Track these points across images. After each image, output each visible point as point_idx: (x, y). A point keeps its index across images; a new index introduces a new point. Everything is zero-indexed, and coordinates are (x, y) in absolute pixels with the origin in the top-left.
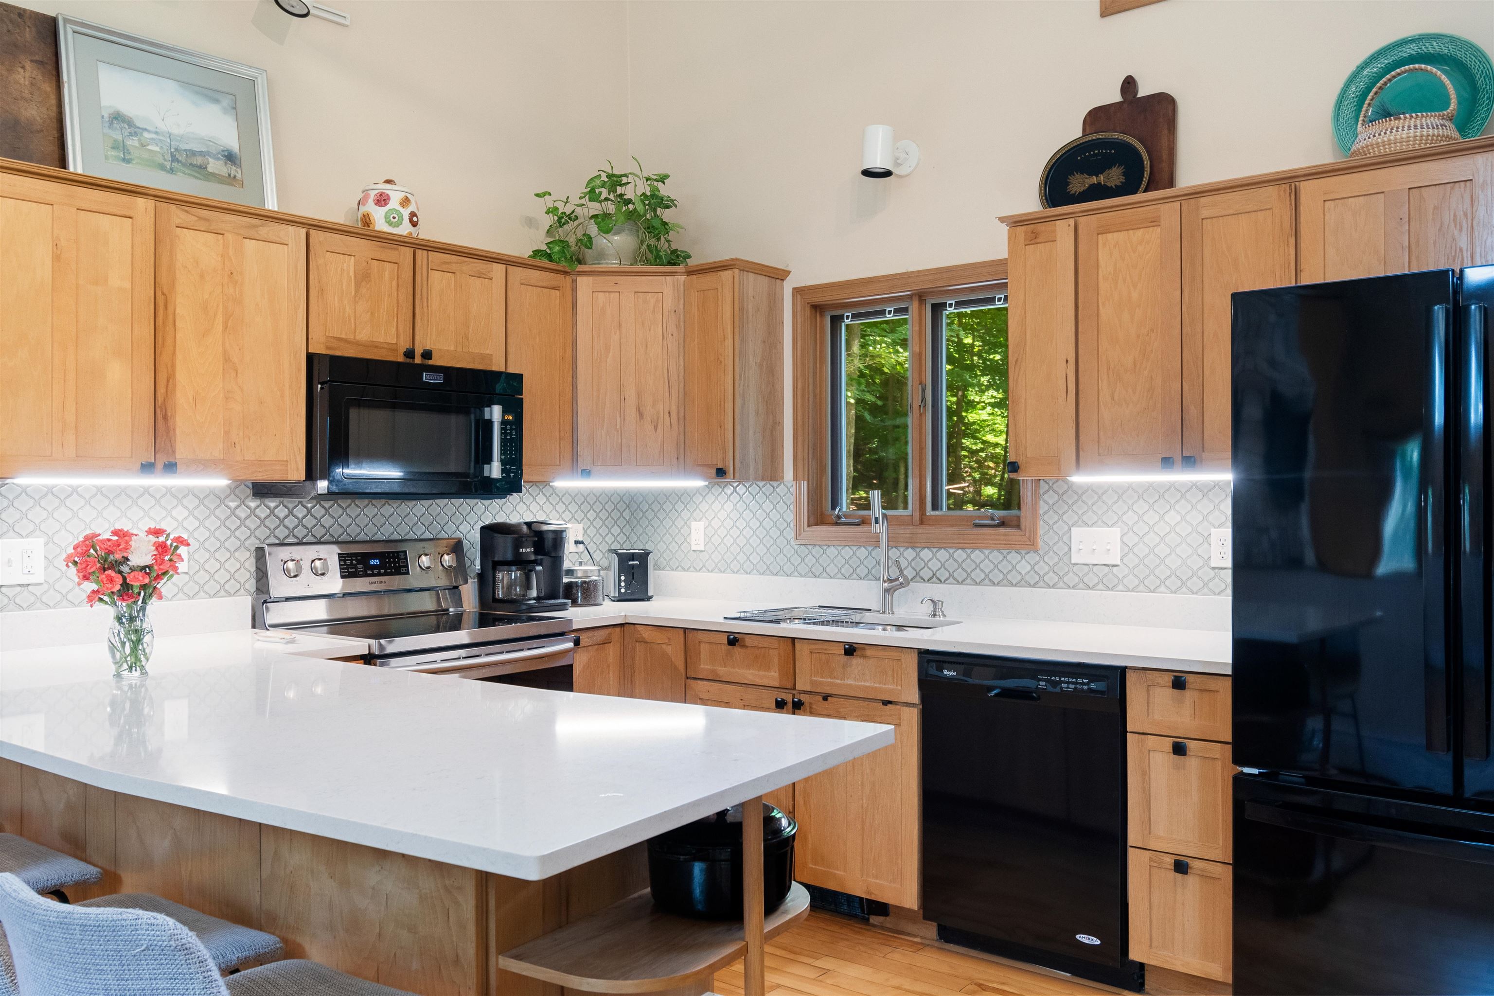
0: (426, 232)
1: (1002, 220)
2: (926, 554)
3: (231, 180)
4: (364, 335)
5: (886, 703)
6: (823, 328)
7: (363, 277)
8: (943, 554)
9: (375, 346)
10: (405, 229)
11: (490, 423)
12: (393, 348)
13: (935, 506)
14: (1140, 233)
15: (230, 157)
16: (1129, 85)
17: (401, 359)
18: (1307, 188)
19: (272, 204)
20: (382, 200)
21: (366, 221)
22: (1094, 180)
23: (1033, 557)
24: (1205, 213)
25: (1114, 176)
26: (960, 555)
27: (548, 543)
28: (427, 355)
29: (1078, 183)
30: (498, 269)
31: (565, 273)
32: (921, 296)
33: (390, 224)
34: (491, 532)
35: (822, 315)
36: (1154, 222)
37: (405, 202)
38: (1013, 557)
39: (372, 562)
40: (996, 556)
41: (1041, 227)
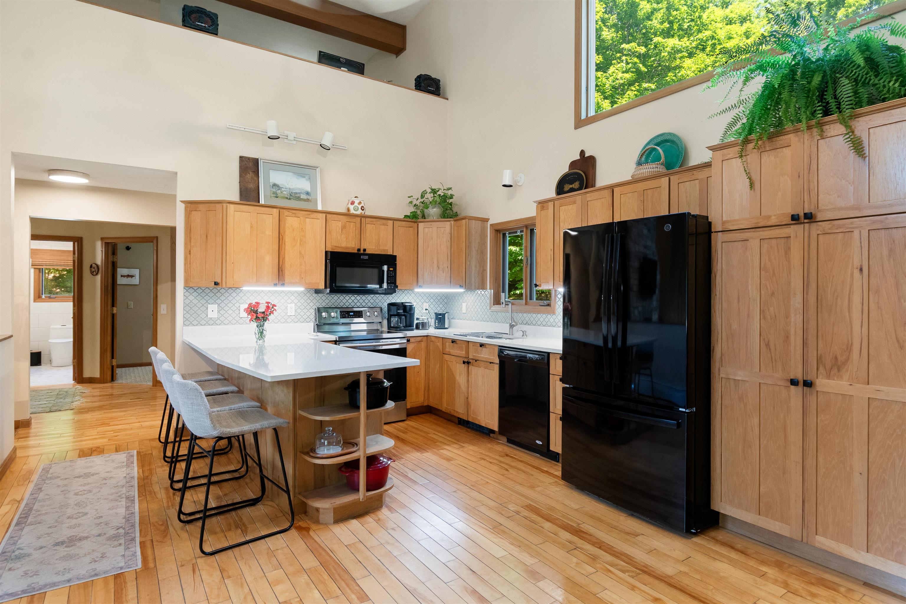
0: (368, 213)
2: (525, 315)
3: (308, 200)
4: (344, 245)
5: (490, 363)
6: (500, 238)
7: (344, 227)
8: (529, 315)
9: (347, 248)
10: (359, 212)
11: (383, 271)
12: (353, 248)
13: (531, 299)
14: (571, 206)
15: (308, 193)
16: (582, 153)
17: (356, 252)
18: (616, 190)
19: (320, 208)
20: (353, 203)
21: (348, 210)
22: (571, 186)
23: (554, 316)
24: (588, 199)
25: (576, 185)
26: (534, 315)
27: (408, 309)
28: (365, 250)
29: (567, 187)
30: (390, 223)
31: (415, 222)
32: (527, 227)
33: (355, 210)
34: (390, 305)
35: (500, 233)
36: (574, 203)
37: (360, 203)
38: (549, 316)
39: (351, 314)
40: (544, 316)
41: (545, 205)
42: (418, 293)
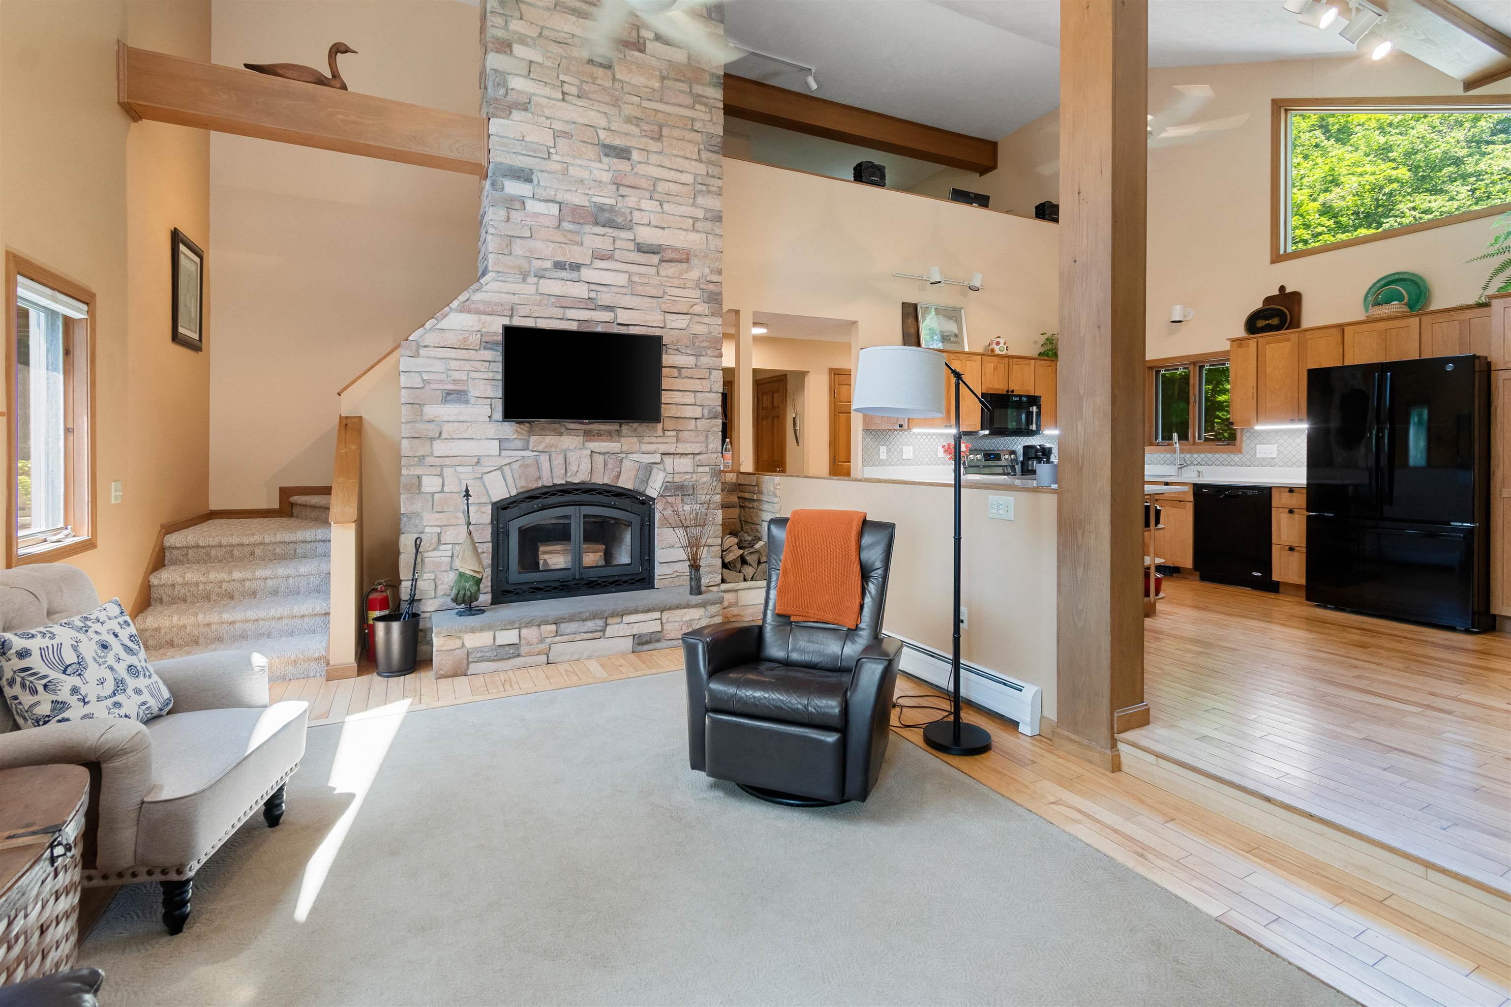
0: (1010, 353)
1: (1228, 340)
2: (1195, 455)
3: (956, 342)
4: (996, 386)
5: (1180, 501)
6: (1152, 376)
7: (995, 369)
8: (1203, 456)
9: (998, 389)
10: (1004, 353)
11: (1032, 412)
12: (1003, 390)
13: (1199, 438)
14: (1282, 344)
15: (956, 336)
16: (1282, 288)
17: (1005, 393)
18: (1347, 328)
19: (967, 349)
20: (998, 343)
21: (993, 350)
22: (1267, 322)
23: (1240, 456)
24: (1308, 337)
25: (1275, 321)
26: (1209, 455)
27: (1046, 451)
28: (1013, 391)
29: (1261, 323)
30: (1033, 362)
31: (1053, 361)
32: (1194, 363)
33: (1000, 351)
34: (1026, 448)
35: (1152, 370)
36: (1288, 340)
37: (1005, 343)
38: (1232, 456)
39: (992, 456)
40: (1225, 456)
41: (1244, 342)
42: (1047, 436)
